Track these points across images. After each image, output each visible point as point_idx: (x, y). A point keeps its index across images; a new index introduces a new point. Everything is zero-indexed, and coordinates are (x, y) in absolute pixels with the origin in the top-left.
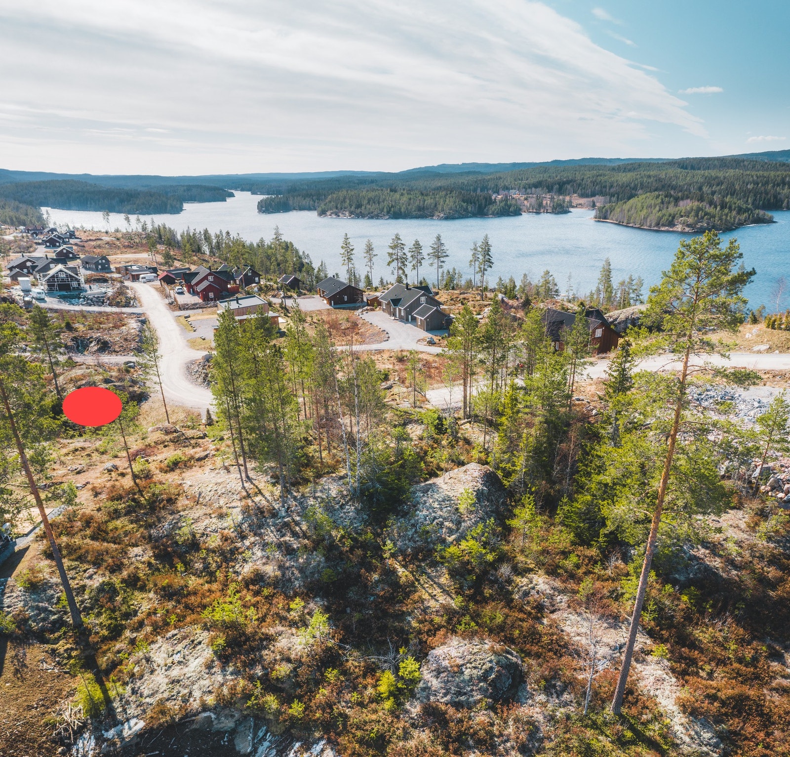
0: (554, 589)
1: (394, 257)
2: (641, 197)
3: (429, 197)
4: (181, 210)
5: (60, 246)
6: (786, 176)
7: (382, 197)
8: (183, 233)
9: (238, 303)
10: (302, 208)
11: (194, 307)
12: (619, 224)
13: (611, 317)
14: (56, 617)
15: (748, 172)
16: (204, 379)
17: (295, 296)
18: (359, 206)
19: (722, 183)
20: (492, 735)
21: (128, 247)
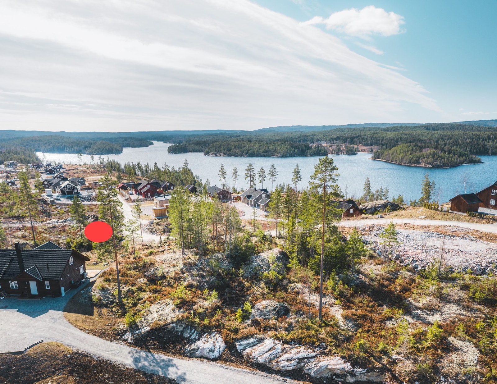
0: (304, 287)
1: (248, 175)
2: (399, 146)
3: (271, 145)
4: (122, 152)
5: (55, 174)
6: (491, 135)
7: (243, 145)
8: (126, 165)
9: (165, 197)
10: (194, 151)
11: (139, 201)
12: (386, 162)
13: (364, 206)
14: (112, 300)
15: (467, 132)
16: (151, 231)
17: (194, 196)
18: (229, 150)
19: (451, 139)
20: (276, 327)
21: (94, 172)
